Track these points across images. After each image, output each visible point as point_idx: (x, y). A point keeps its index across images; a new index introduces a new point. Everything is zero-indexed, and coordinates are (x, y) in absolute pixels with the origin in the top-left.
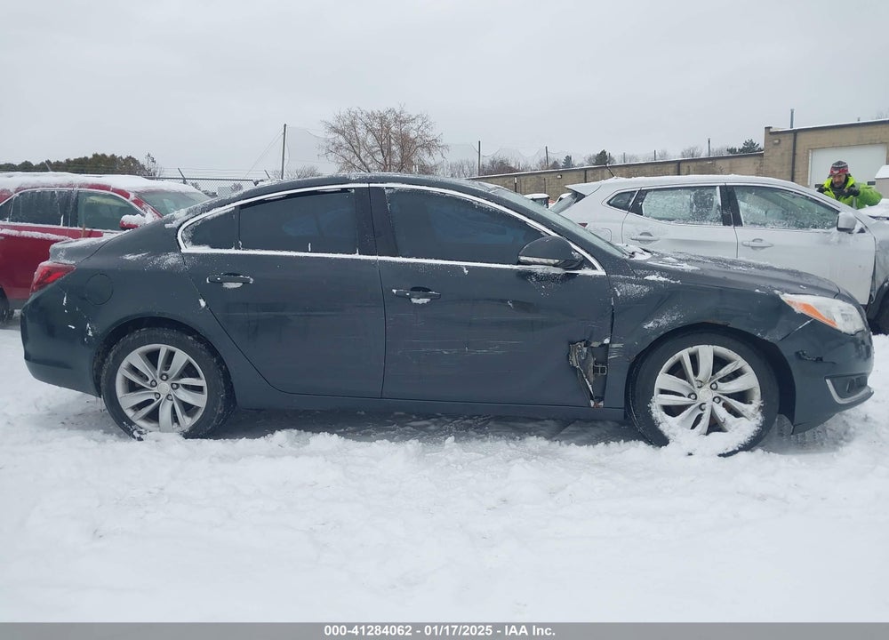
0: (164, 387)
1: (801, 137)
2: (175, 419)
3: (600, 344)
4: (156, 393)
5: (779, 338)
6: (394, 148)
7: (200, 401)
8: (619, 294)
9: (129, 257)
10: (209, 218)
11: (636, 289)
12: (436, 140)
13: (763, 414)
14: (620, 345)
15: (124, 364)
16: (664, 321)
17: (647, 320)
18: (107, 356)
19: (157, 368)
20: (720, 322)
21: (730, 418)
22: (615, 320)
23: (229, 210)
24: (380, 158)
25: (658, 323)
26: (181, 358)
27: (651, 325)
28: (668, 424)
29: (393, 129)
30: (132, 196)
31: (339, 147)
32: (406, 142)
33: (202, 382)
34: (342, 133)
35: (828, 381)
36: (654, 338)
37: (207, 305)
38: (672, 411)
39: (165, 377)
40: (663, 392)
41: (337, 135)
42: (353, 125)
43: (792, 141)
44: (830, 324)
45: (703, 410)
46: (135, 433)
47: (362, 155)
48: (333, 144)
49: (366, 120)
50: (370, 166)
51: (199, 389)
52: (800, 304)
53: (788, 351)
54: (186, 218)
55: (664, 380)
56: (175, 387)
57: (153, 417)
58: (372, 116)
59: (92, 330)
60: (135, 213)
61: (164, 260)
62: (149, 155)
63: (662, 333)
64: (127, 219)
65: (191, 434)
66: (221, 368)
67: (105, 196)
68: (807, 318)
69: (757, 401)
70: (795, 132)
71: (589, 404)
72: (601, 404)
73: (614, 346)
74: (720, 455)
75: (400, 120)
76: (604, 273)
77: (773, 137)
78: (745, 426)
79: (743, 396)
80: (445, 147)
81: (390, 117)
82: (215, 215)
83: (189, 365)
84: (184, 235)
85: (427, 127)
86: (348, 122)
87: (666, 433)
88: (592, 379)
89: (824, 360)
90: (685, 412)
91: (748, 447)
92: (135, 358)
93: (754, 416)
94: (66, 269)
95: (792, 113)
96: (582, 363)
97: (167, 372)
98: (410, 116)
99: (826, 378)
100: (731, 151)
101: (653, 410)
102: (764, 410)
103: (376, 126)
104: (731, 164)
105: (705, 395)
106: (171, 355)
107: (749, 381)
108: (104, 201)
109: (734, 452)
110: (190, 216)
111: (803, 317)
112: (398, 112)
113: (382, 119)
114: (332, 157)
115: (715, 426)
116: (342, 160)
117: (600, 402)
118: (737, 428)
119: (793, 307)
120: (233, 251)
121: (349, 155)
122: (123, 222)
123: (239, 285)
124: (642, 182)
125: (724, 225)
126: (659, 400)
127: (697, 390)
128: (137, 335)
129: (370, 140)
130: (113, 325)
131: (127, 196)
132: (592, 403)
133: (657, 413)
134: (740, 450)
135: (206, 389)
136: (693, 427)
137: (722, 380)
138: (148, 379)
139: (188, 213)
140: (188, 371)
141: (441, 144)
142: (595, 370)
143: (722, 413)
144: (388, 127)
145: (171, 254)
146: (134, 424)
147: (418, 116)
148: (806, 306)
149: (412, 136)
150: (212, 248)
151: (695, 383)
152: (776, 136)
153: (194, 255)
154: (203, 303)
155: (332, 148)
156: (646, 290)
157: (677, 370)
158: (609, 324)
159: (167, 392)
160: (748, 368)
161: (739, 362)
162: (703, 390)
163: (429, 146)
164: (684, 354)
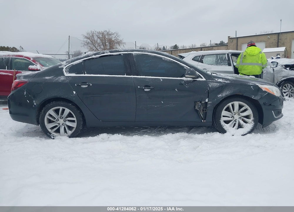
0: (61, 121)
1: (239, 40)
2: (66, 132)
3: (204, 102)
4: (58, 123)
5: (259, 98)
6: (107, 44)
7: (74, 125)
8: (210, 86)
9: (47, 78)
10: (74, 64)
11: (215, 85)
12: (121, 41)
13: (254, 122)
14: (211, 102)
15: (47, 114)
16: (224, 94)
17: (219, 94)
18: (41, 111)
19: (58, 115)
20: (241, 94)
21: (244, 124)
22: (209, 94)
23: (81, 62)
24: (102, 47)
25: (223, 95)
26: (67, 111)
27: (220, 95)
28: (226, 126)
29: (106, 37)
30: (32, 59)
31: (88, 43)
32: (111, 42)
33: (75, 119)
34: (89, 38)
35: (273, 111)
36: (221, 99)
37: (76, 93)
38: (227, 122)
39: (61, 118)
40: (224, 116)
41: (87, 39)
42: (93, 36)
43: (236, 41)
44: (273, 94)
45: (236, 122)
46: (52, 137)
47: (96, 46)
48: (86, 42)
49: (97, 34)
50: (99, 50)
51: (74, 121)
52: (264, 88)
53: (261, 102)
54: (66, 64)
55: (224, 113)
56: (65, 121)
57: (58, 131)
58: (99, 33)
59: (36, 103)
60: (33, 65)
61: (60, 79)
62: (21, 47)
63: (224, 98)
64: (31, 67)
65: (71, 136)
66: (81, 114)
67: (21, 59)
68: (266, 92)
69: (252, 118)
70: (237, 38)
71: (202, 121)
72: (205, 121)
73: (209, 102)
74: (242, 135)
75: (108, 34)
76: (205, 80)
77: (230, 39)
78: (249, 126)
79: (248, 117)
80: (124, 43)
81: (105, 33)
82: (76, 63)
83: (70, 113)
84: (66, 70)
85: (118, 36)
86: (91, 35)
87: (226, 129)
88: (202, 113)
89: (272, 105)
90: (231, 122)
91: (250, 132)
92: (51, 112)
93: (251, 123)
94: (25, 82)
95: (236, 32)
96: (199, 108)
97: (62, 116)
98: (112, 33)
99: (272, 110)
100: (216, 44)
101: (221, 122)
102: (254, 121)
103: (101, 36)
104: (218, 48)
105: (236, 117)
106: (63, 110)
107: (249, 112)
108: (21, 61)
109: (246, 134)
110: (68, 63)
111: (265, 92)
112: (108, 32)
113: (103, 34)
114: (86, 47)
115: (240, 126)
116: (89, 48)
117: (204, 120)
118: (246, 127)
119: (262, 89)
120: (83, 75)
121: (92, 46)
122: (29, 68)
123: (87, 86)
124: (203, 53)
125: (229, 66)
126: (223, 119)
127: (234, 116)
128: (51, 104)
129: (99, 41)
130: (43, 101)
131: (30, 59)
132: (203, 121)
133: (223, 123)
134: (248, 133)
135: (76, 121)
136: (233, 127)
137: (241, 112)
138: (55, 119)
139: (66, 63)
140: (70, 115)
141: (123, 42)
142: (203, 110)
143: (242, 122)
144: (105, 36)
145: (62, 76)
146: (51, 134)
147: (115, 33)
148: (266, 88)
149: (113, 39)
150: (76, 74)
151: (233, 113)
152: (231, 39)
153: (70, 76)
154: (74, 92)
155: (86, 44)
156: (218, 85)
157: (228, 109)
158: (207, 96)
159: (62, 123)
160: (249, 108)
161: (246, 106)
162: (235, 115)
163: (119, 43)
164: (230, 104)
